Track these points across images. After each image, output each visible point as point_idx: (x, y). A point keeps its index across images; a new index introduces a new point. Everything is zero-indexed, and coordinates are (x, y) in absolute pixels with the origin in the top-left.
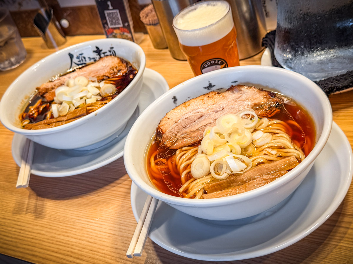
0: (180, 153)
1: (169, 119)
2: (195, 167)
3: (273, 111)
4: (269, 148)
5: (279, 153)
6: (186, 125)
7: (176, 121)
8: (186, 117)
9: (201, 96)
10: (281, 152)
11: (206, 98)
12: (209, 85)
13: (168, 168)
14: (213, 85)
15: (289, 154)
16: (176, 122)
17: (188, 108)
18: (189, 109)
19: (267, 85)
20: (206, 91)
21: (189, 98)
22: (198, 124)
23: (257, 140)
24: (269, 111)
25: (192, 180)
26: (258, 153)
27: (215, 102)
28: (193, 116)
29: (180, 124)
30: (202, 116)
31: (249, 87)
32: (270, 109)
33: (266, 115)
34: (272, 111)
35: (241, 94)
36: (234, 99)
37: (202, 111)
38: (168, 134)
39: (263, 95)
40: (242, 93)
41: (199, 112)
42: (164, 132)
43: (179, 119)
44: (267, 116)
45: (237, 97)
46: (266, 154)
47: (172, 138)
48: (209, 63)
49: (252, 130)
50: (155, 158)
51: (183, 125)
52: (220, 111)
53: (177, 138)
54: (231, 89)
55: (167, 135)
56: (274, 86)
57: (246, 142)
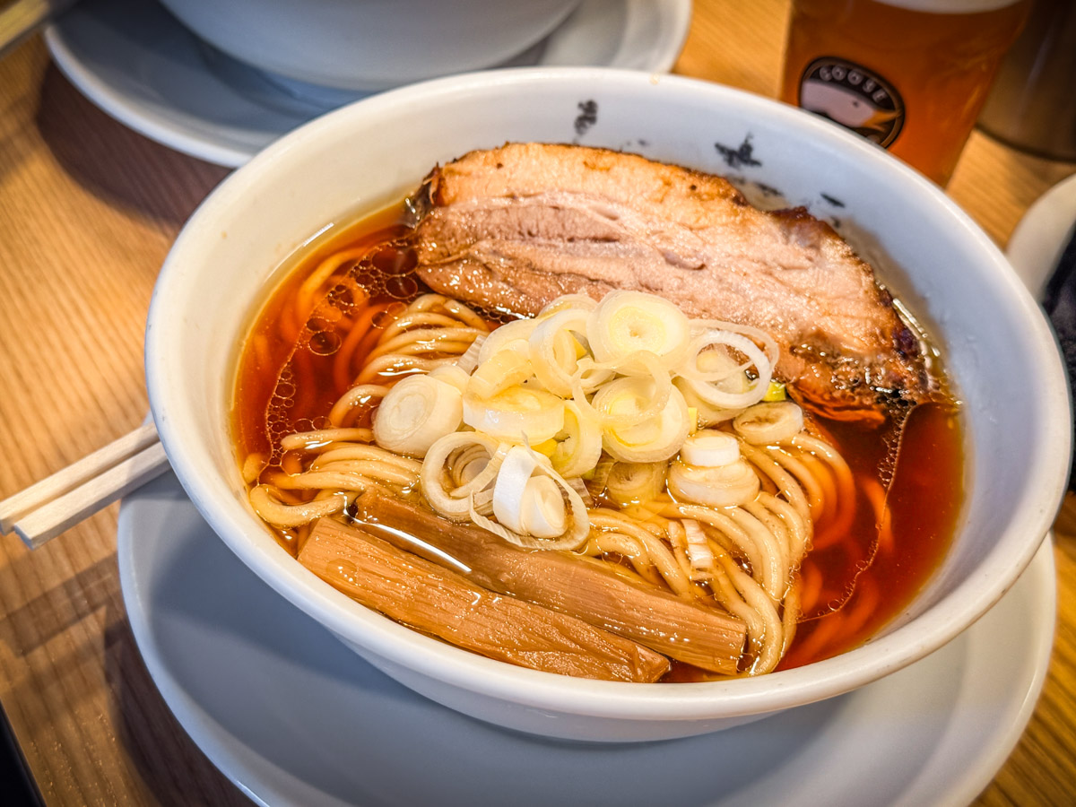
0: (429, 310)
1: (500, 166)
2: (401, 399)
3: (856, 403)
4: (704, 526)
5: (718, 574)
6: (534, 232)
7: (517, 193)
8: (560, 202)
9: (677, 166)
10: (727, 574)
11: (681, 186)
12: (742, 149)
13: (344, 333)
14: (755, 155)
15: (737, 606)
16: (512, 197)
17: (597, 175)
18: (596, 181)
19: (928, 295)
20: (717, 163)
21: (642, 143)
22: (573, 255)
23: (696, 468)
24: (844, 396)
25: (362, 433)
26: (649, 515)
27: (697, 221)
28: (582, 215)
29: (520, 215)
30: (607, 239)
31: (855, 255)
32: (853, 390)
33: (820, 401)
34: (854, 399)
35: (807, 263)
36: (769, 258)
37: (631, 221)
38: (455, 217)
39: (875, 322)
40: (810, 259)
41: (614, 218)
42: (446, 199)
43: (532, 192)
44: (821, 407)
45: (785, 262)
46: (666, 542)
47: (453, 240)
48: (839, 73)
49: (715, 418)
50: (340, 270)
51: (529, 223)
52: (683, 266)
53: (468, 254)
54: (793, 217)
55: (450, 217)
56: (947, 317)
57: (640, 444)
